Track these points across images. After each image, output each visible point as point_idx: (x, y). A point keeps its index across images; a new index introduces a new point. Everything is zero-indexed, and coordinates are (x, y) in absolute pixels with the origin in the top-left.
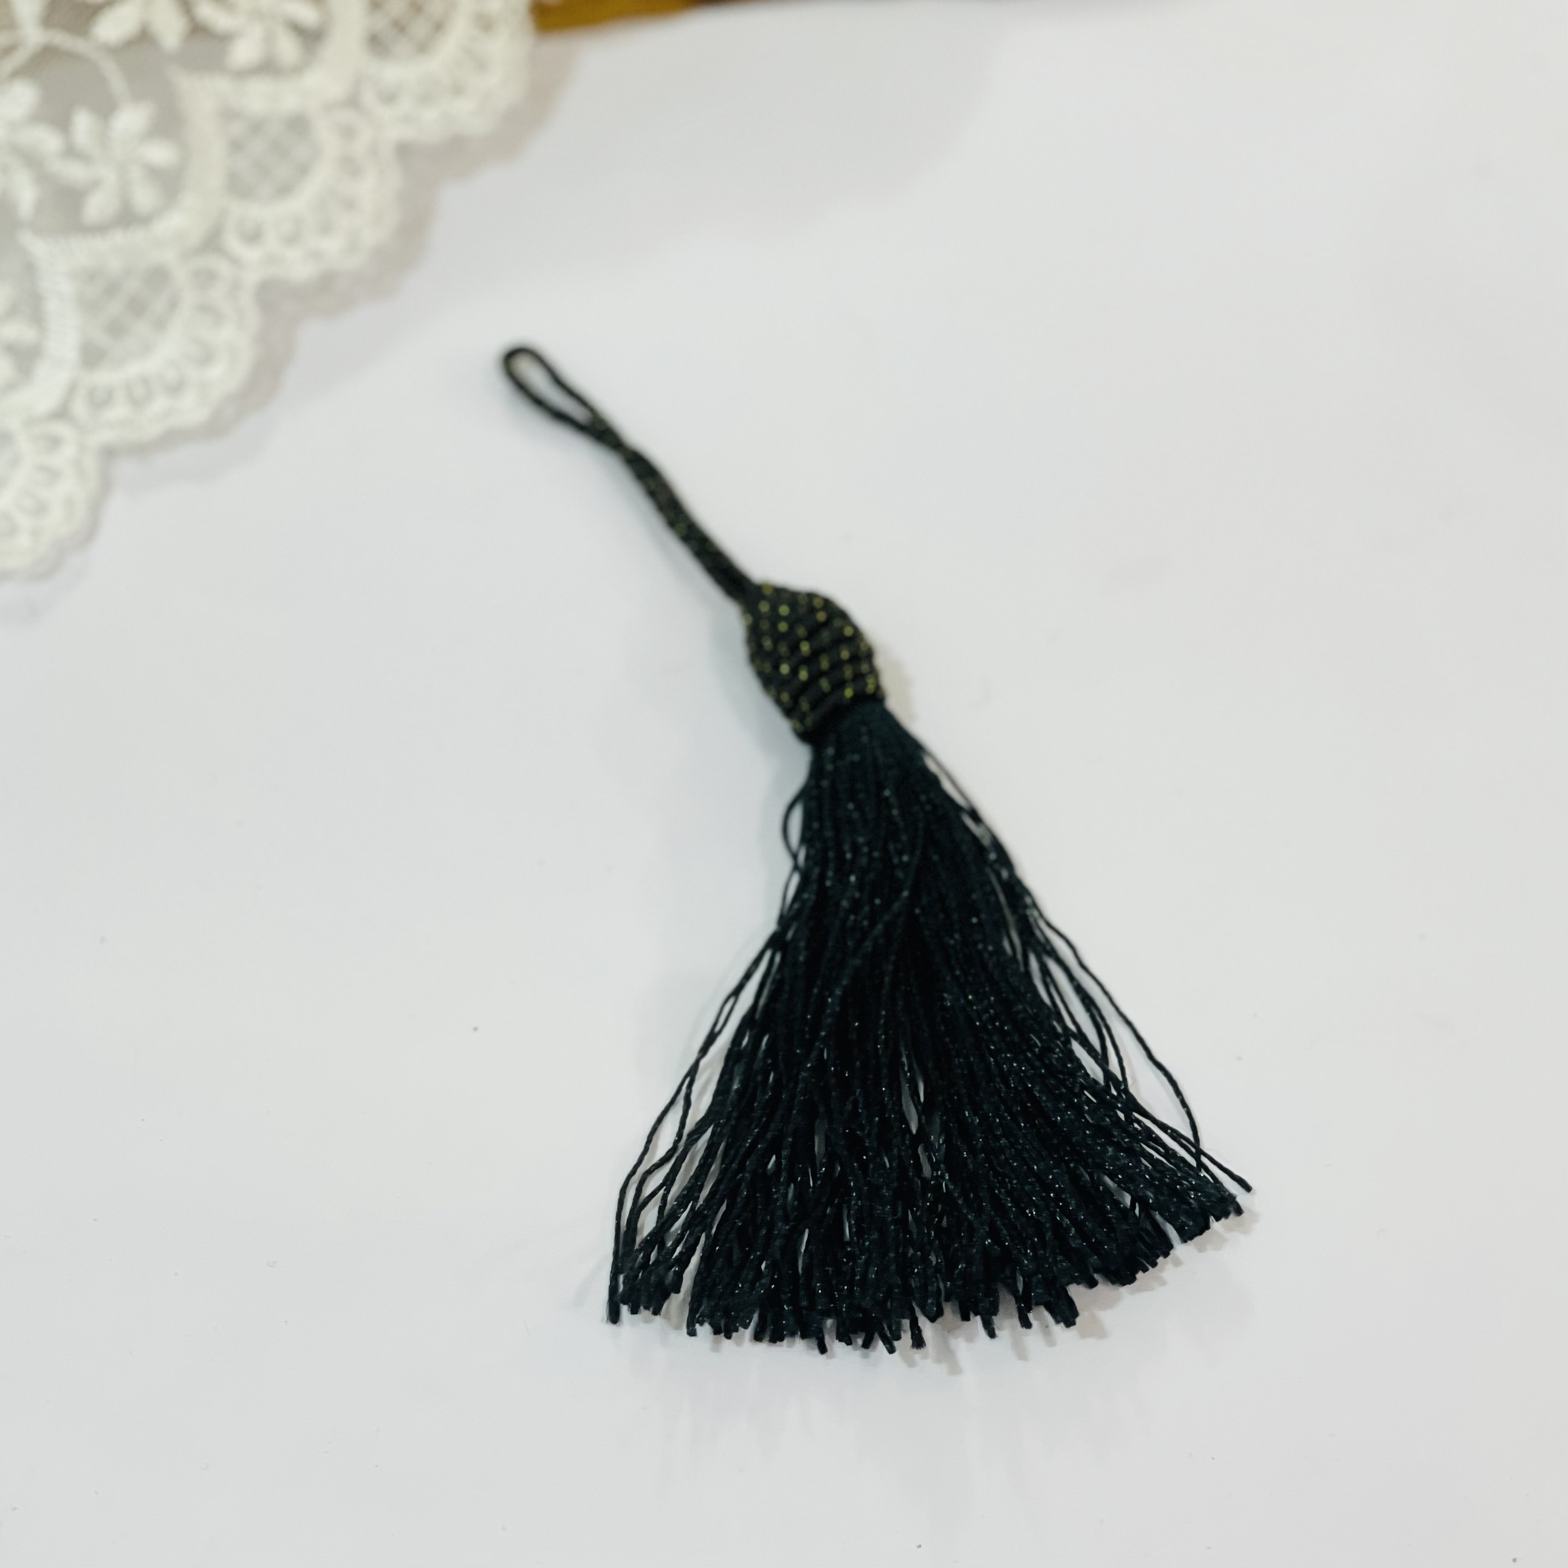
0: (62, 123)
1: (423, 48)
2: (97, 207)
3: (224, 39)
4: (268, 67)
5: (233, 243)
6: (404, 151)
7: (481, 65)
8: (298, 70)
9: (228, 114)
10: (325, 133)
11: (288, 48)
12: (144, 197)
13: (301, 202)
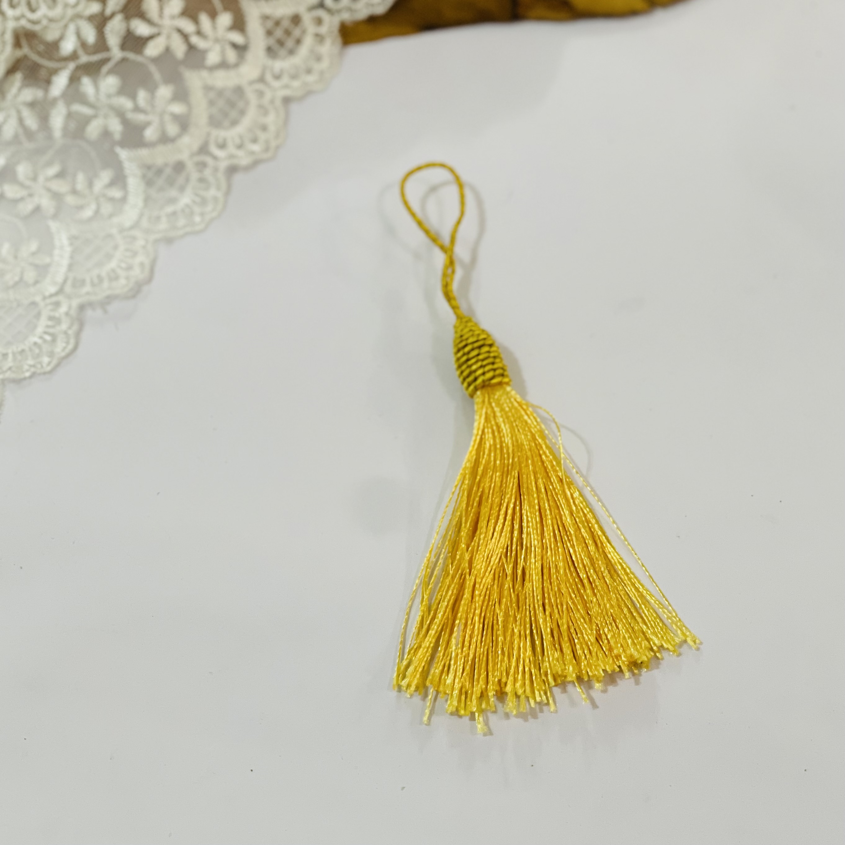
0: (132, 96)
2: (150, 134)
3: (203, 53)
4: (223, 65)
5: (213, 149)
6: (286, 100)
10: (251, 95)
11: (231, 56)
13: (242, 128)
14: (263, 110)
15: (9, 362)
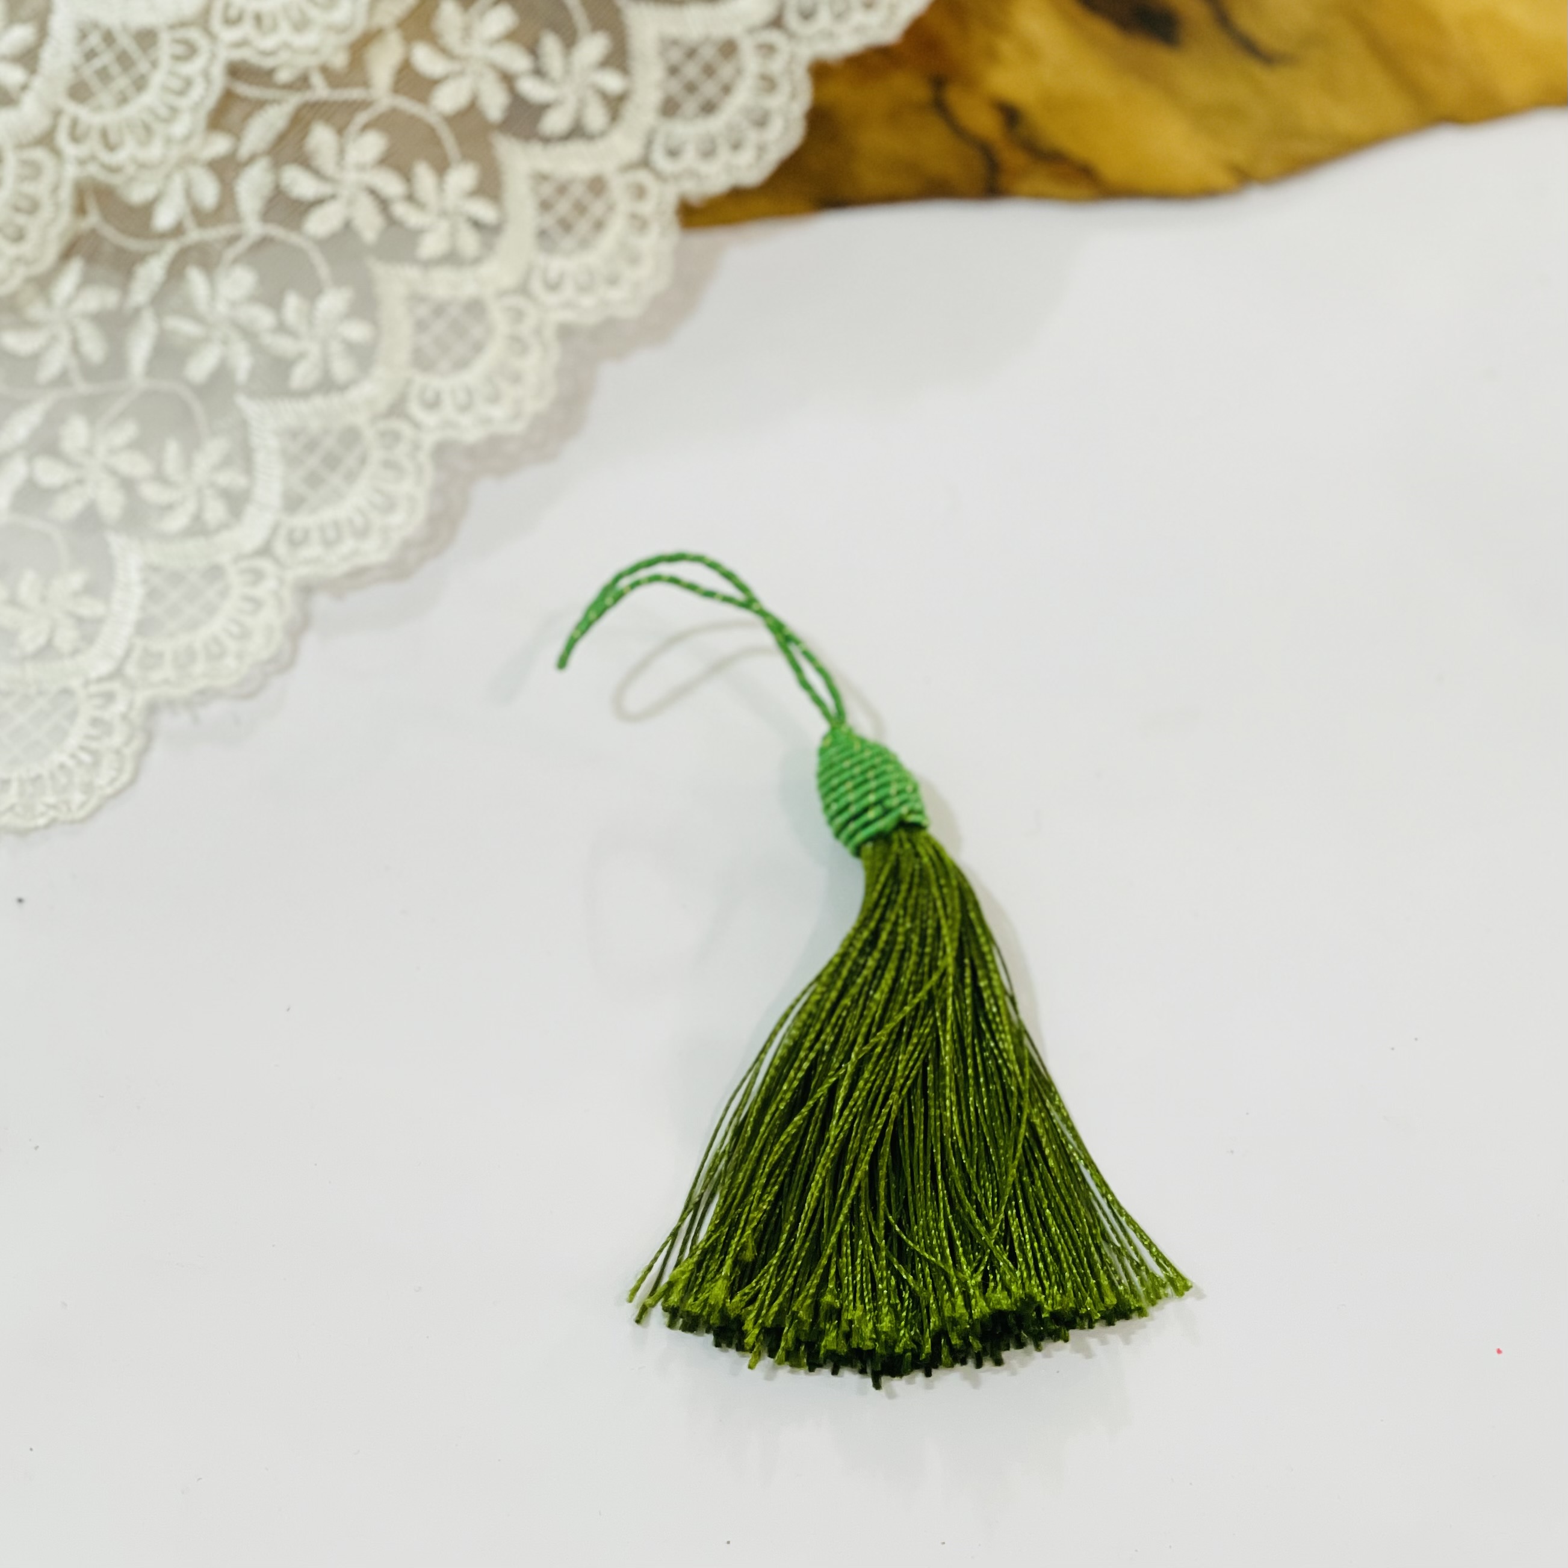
0: (275, 303)
1: (584, 244)
2: (302, 375)
3: (414, 235)
4: (452, 258)
5: (415, 409)
6: (566, 332)
7: (634, 259)
8: (477, 261)
9: (416, 298)
10: (498, 317)
11: (469, 242)
12: (342, 369)
13: (473, 376)
14: (518, 344)
15: (12, 796)
